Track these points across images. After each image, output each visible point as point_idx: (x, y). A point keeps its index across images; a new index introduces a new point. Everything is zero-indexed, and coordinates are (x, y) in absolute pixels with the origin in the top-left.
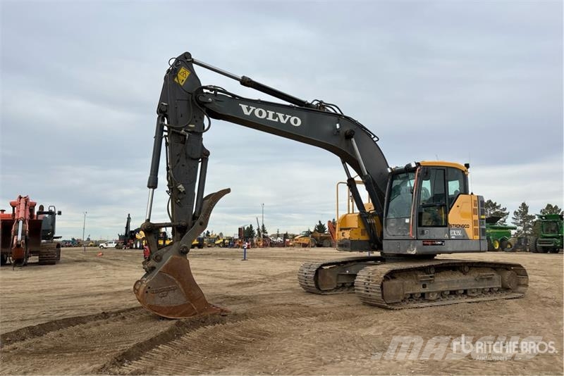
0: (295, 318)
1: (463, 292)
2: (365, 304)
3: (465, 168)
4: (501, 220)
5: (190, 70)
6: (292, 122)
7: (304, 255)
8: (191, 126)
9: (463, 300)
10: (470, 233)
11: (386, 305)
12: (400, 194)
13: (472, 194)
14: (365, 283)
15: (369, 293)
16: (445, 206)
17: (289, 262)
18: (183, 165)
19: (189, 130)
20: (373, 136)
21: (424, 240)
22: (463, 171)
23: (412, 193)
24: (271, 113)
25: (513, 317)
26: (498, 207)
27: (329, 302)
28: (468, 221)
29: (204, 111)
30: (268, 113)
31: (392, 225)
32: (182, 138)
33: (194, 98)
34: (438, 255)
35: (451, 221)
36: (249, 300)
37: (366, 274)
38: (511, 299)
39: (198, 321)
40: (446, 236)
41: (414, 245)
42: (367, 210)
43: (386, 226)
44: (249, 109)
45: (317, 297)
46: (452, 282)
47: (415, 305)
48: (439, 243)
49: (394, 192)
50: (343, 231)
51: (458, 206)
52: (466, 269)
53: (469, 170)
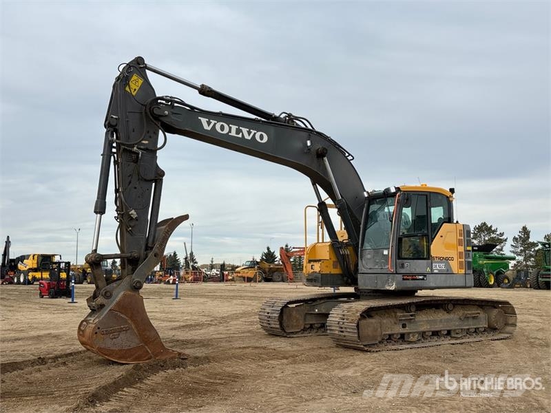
0: (263, 360)
1: (446, 332)
2: (338, 346)
3: (450, 194)
4: (498, 247)
5: (144, 78)
6: (258, 138)
7: (251, 292)
8: (144, 142)
9: (446, 342)
10: (454, 266)
11: (362, 346)
12: (377, 221)
13: (457, 222)
14: (339, 322)
15: (343, 334)
16: (427, 235)
17: (235, 302)
18: (135, 188)
19: (142, 147)
20: (347, 155)
21: (404, 274)
22: (447, 197)
23: (392, 221)
24: (234, 128)
25: (497, 357)
26: (494, 232)
27: (298, 345)
28: (453, 253)
29: (159, 125)
30: (230, 128)
31: (369, 256)
32: (134, 156)
33: (148, 111)
34: (419, 291)
35: (433, 254)
36: (203, 344)
37: (340, 312)
38: (498, 340)
39: (157, 364)
40: (428, 269)
41: (393, 280)
42: (340, 239)
43: (361, 257)
44: (209, 123)
45: (283, 339)
46: (434, 321)
47: (393, 347)
48: (421, 277)
49: (370, 218)
50: (312, 263)
51: (441, 237)
52: (450, 307)
53: (454, 195)
